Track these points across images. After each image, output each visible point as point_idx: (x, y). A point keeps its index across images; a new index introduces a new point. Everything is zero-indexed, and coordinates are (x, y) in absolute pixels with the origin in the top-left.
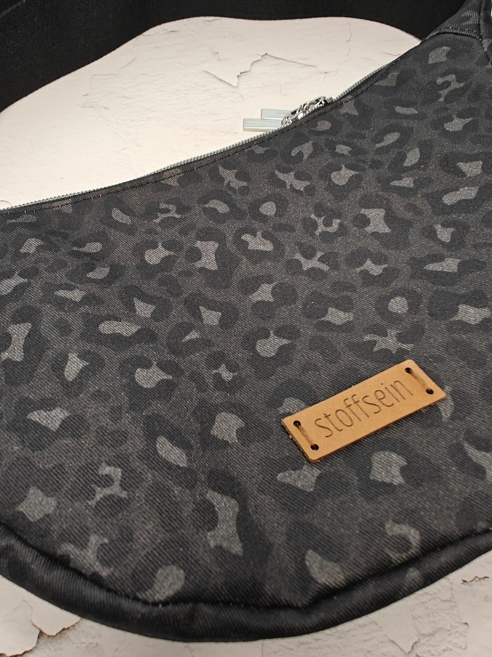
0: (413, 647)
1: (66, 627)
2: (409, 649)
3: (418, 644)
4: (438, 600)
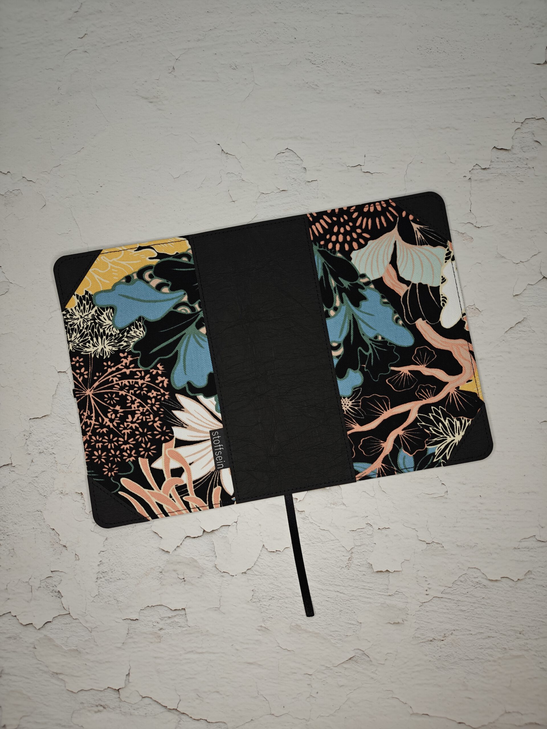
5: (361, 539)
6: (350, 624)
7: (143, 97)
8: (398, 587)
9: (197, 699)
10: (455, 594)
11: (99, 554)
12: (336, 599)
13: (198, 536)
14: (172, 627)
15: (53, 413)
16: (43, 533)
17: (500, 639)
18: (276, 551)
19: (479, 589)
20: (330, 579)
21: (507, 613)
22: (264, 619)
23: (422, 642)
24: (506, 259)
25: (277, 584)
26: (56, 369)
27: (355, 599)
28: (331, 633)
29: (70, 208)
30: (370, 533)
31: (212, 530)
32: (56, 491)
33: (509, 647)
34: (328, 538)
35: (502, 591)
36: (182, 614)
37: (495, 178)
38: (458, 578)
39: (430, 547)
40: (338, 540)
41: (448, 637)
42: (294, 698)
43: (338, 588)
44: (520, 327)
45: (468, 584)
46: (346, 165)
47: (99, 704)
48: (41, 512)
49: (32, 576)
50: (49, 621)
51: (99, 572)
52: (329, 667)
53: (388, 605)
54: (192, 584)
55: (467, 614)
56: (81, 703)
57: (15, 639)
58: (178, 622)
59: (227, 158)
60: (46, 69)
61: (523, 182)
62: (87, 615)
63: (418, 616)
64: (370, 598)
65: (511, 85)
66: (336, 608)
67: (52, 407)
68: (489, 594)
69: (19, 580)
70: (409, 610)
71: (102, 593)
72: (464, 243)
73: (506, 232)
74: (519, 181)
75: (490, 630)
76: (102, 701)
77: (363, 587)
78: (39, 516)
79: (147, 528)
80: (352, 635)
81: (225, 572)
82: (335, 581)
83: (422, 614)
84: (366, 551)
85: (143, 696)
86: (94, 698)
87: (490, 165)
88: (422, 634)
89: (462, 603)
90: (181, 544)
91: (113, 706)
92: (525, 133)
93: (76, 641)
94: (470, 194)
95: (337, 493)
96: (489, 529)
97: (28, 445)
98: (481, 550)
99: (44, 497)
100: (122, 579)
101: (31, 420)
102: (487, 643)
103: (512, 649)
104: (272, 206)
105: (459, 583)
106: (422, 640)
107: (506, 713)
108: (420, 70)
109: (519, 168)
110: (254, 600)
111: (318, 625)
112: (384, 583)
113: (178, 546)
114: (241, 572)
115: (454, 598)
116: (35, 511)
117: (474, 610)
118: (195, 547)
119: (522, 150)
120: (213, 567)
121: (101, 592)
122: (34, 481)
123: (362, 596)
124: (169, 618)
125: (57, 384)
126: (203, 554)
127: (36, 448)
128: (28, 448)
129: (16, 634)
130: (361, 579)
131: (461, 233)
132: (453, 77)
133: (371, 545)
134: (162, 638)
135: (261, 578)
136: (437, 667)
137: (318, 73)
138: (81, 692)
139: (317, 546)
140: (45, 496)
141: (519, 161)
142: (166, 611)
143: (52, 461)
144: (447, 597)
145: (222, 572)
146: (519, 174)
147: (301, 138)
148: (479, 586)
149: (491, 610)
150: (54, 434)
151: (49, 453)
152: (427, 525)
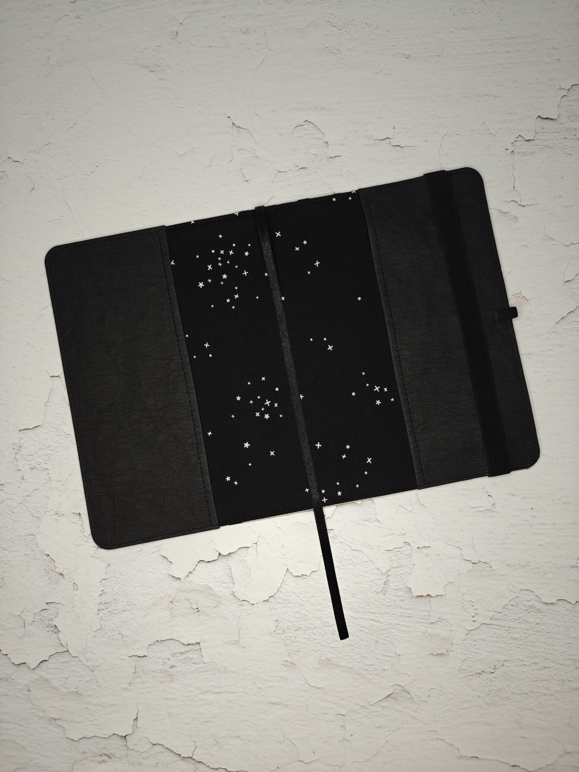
0: (387, 571)
1: (231, 552)
2: (386, 572)
3: (390, 571)
4: (404, 554)
5: (398, 560)
6: (388, 656)
7: (142, 66)
8: (441, 613)
9: (215, 745)
10: (506, 620)
11: (101, 582)
12: (371, 629)
13: (213, 560)
14: (185, 664)
15: (45, 423)
16: (36, 559)
17: (557, 669)
18: (302, 575)
19: (532, 613)
20: (364, 605)
21: (565, 640)
22: (289, 652)
23: (470, 675)
24: (556, 241)
25: (304, 613)
26: (48, 373)
27: (392, 628)
28: (366, 667)
29: (62, 191)
30: (408, 552)
31: (229, 553)
32: (51, 512)
33: (568, 679)
34: (361, 560)
35: (559, 615)
36: (196, 649)
37: (541, 150)
38: (508, 602)
39: (476, 567)
40: (372, 561)
41: (499, 669)
42: (325, 742)
43: (373, 617)
44: (572, 317)
45: (520, 608)
46: (373, 138)
47: (103, 753)
48: (34, 535)
49: (24, 609)
50: (45, 660)
51: (101, 603)
52: (365, 706)
53: (430, 634)
54: (207, 615)
55: (519, 643)
56: (82, 753)
57: (7, 681)
58: (191, 658)
59: (238, 132)
60: (34, 37)
61: (571, 154)
62: (87, 653)
63: (465, 645)
64: (410, 627)
65: (555, 49)
66: (371, 639)
67: (45, 416)
68: (544, 619)
69: (10, 613)
70: (453, 639)
71: (105, 627)
72: (508, 223)
73: (555, 211)
74: (567, 154)
75: (546, 659)
76: (106, 750)
77: (401, 614)
78: (31, 541)
79: (154, 552)
80: (390, 669)
81: (244, 600)
82: (369, 608)
83: (468, 643)
84: (404, 573)
85: (153, 744)
86: (97, 747)
87: (534, 137)
88: (469, 666)
89: (513, 630)
90: (194, 569)
91: (120, 756)
92: (572, 100)
93: (76, 682)
94: (513, 168)
95: (370, 508)
96: (543, 545)
97: (18, 460)
98: (534, 569)
99: (37, 519)
100: (127, 611)
101: (21, 431)
102: (542, 674)
103: (571, 681)
104: (289, 185)
105: (509, 608)
106: (469, 672)
107: (566, 753)
108: (453, 32)
109: (566, 140)
110: (278, 632)
111: (352, 658)
112: (425, 609)
113: (190, 572)
114: (263, 600)
115: (505, 625)
116: (26, 534)
117: (527, 637)
118: (210, 572)
119: (570, 119)
120: (230, 595)
121: (103, 625)
122: (26, 501)
123: (400, 625)
124: (182, 653)
125: (50, 390)
126: (219, 581)
127: (27, 463)
128: (18, 463)
129: (7, 675)
130: (399, 605)
131: (505, 213)
132: (490, 40)
133: (409, 566)
134: (174, 676)
135: (285, 606)
136: (487, 703)
137: (340, 36)
138: (83, 740)
139: (349, 569)
140: (37, 517)
141: (567, 131)
142: (178, 646)
143: (45, 478)
144: (496, 624)
145: (241, 600)
146: (567, 145)
147: (322, 108)
148: (533, 611)
149: (547, 637)
150: (48, 447)
151: (42, 469)
152: (472, 543)
